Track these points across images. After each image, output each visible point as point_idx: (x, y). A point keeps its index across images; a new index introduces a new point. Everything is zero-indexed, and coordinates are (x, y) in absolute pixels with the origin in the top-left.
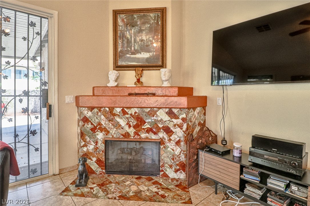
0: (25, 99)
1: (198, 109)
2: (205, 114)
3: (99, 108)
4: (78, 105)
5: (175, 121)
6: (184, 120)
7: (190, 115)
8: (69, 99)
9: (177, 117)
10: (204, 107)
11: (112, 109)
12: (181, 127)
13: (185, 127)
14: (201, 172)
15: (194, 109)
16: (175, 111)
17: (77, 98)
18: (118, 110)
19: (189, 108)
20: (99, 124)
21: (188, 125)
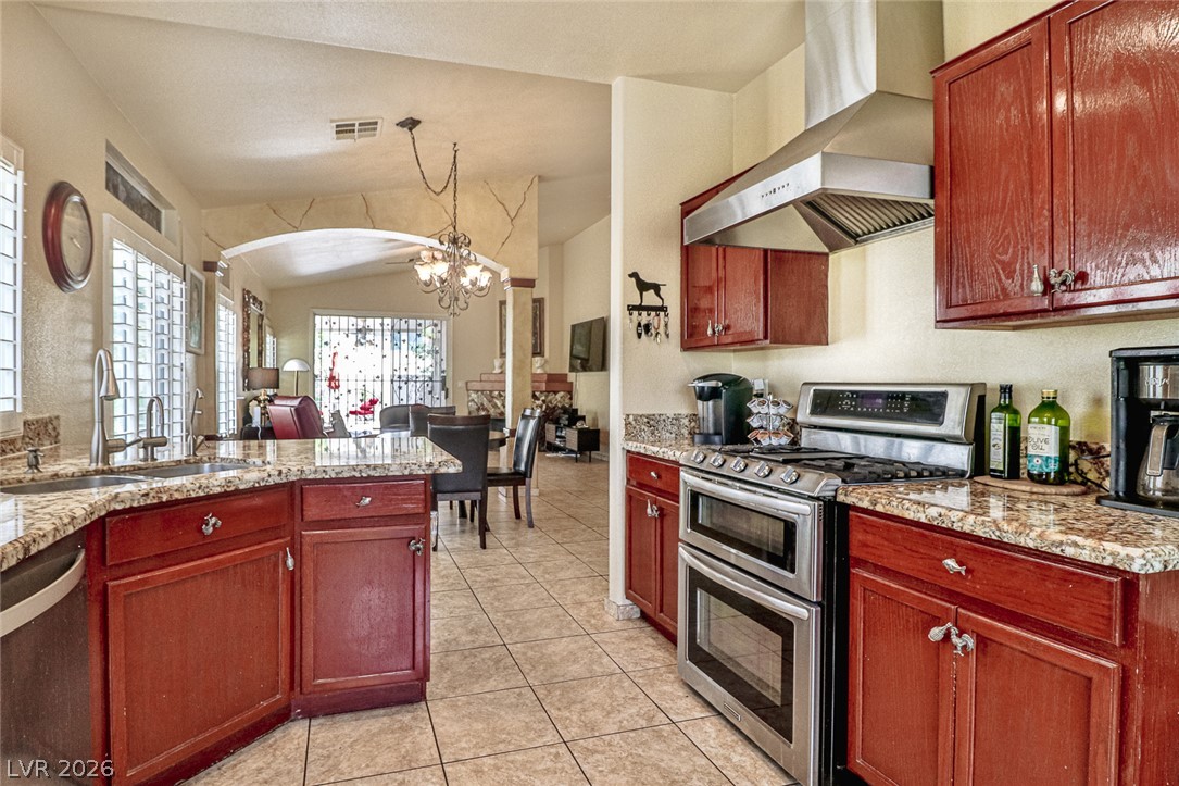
0: (430, 384)
1: (561, 394)
2: (571, 398)
3: (482, 391)
4: (468, 390)
5: (537, 402)
6: (544, 401)
7: (549, 398)
8: (461, 384)
9: (538, 399)
10: (570, 392)
11: (491, 392)
12: (541, 407)
13: (544, 406)
14: (547, 439)
15: (556, 393)
16: (537, 394)
17: (467, 383)
18: (496, 393)
19: (549, 392)
20: (482, 404)
21: (547, 406)
